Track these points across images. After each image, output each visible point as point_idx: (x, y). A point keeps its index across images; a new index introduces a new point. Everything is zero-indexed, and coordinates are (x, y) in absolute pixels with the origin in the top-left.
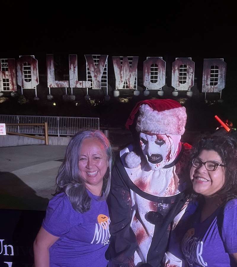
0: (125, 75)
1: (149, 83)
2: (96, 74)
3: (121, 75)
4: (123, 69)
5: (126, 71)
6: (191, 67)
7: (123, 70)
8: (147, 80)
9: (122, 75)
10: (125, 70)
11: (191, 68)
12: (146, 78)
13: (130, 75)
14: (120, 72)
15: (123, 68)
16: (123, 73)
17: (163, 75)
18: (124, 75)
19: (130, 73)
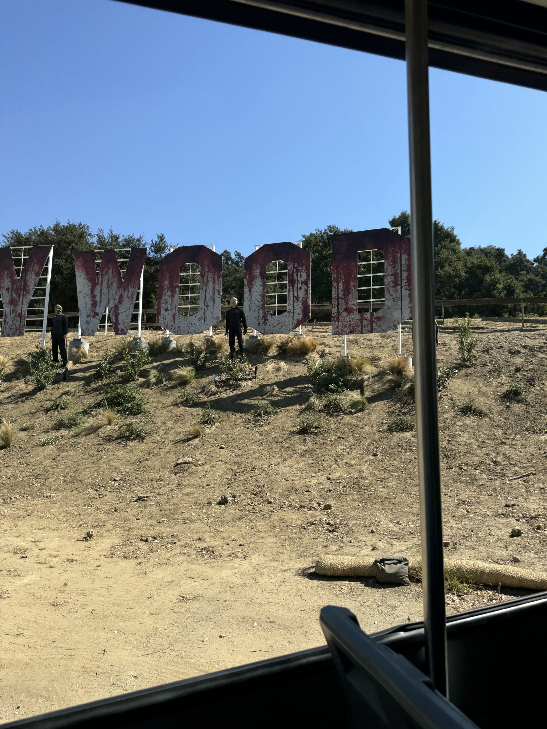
0: (105, 297)
1: (174, 316)
2: (14, 295)
3: (94, 296)
4: (102, 281)
5: (108, 287)
6: (302, 266)
7: (102, 285)
8: (169, 308)
9: (98, 299)
10: (108, 283)
11: (300, 269)
12: (166, 303)
13: (121, 297)
14: (93, 290)
15: (100, 279)
16: (101, 291)
17: (216, 293)
18: (103, 296)
19: (121, 291)
